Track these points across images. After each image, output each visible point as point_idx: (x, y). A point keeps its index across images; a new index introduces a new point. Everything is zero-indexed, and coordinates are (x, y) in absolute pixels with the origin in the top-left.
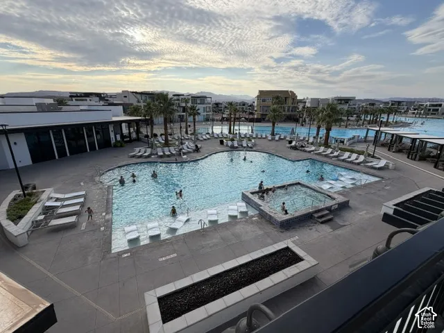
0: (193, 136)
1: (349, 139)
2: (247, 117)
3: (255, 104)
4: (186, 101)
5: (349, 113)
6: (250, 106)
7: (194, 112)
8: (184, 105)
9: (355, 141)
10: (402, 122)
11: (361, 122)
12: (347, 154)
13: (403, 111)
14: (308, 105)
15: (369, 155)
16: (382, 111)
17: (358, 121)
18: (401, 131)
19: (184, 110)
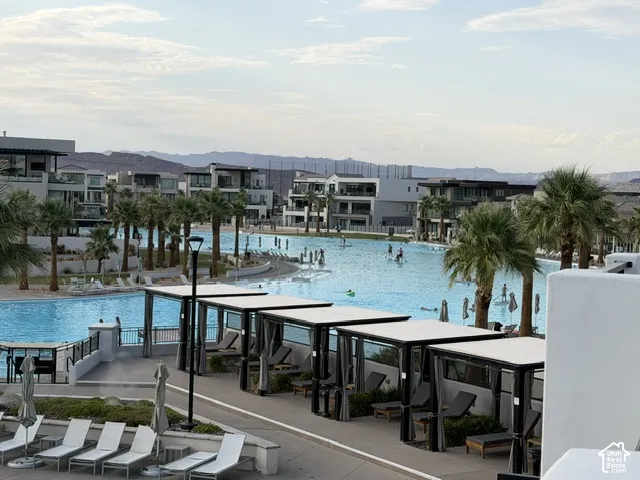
1: (79, 350)
5: (58, 219)
10: (266, 255)
11: (114, 260)
12: (77, 431)
13: (263, 210)
15: (174, 420)
16: (191, 212)
17: (101, 255)
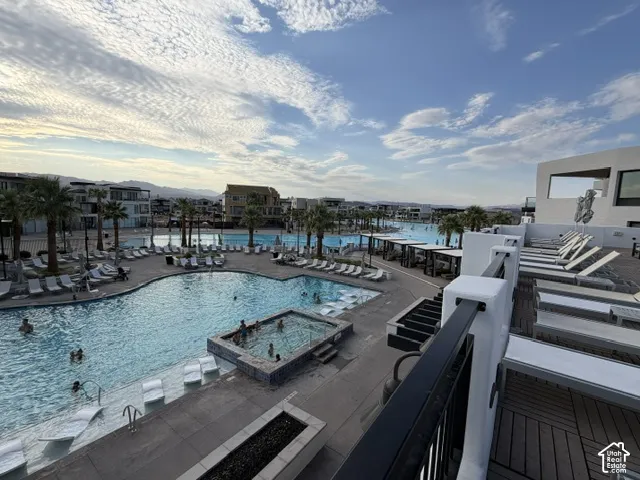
0: (113, 254)
1: (345, 248)
2: (212, 220)
3: (224, 203)
4: (100, 194)
5: (341, 217)
6: (216, 205)
7: (115, 213)
8: (94, 200)
9: (350, 249)
10: (391, 227)
11: (353, 227)
12: (344, 266)
13: (390, 215)
14: (294, 206)
15: (366, 266)
16: (372, 215)
17: (350, 226)
18: (391, 237)
19: (95, 208)
